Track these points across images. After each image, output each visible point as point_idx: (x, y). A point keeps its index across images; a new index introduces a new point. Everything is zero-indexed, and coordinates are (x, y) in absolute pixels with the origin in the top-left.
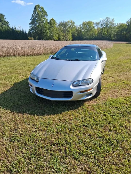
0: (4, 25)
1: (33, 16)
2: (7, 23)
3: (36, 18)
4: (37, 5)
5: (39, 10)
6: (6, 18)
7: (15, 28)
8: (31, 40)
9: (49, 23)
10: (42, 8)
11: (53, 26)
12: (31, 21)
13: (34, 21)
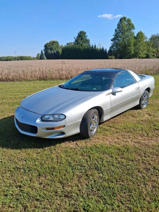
0: (85, 43)
1: (116, 30)
2: (88, 41)
3: (119, 33)
4: (122, 18)
5: (124, 23)
6: (87, 36)
7: (95, 46)
8: (111, 58)
9: (135, 38)
10: (129, 21)
11: (140, 41)
12: (114, 37)
13: (118, 36)
